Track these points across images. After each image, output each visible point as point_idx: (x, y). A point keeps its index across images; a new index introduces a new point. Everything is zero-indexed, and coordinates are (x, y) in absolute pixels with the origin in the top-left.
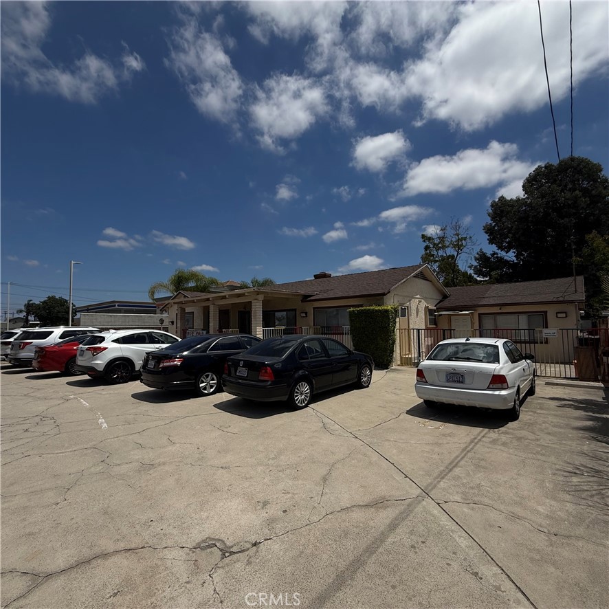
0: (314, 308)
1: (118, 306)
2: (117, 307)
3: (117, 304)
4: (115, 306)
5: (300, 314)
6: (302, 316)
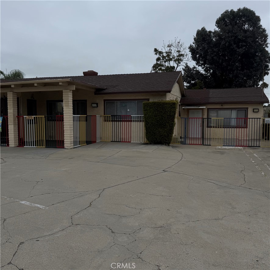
0: (105, 100)
5: (92, 104)
6: (93, 106)
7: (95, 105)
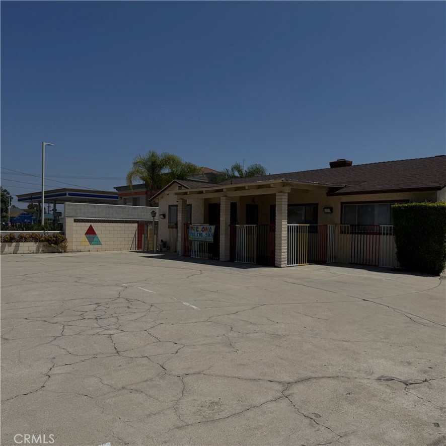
0: (342, 203)
1: (69, 194)
2: (68, 196)
3: (68, 193)
4: (65, 195)
5: (324, 209)
6: (326, 212)
7: (329, 210)
